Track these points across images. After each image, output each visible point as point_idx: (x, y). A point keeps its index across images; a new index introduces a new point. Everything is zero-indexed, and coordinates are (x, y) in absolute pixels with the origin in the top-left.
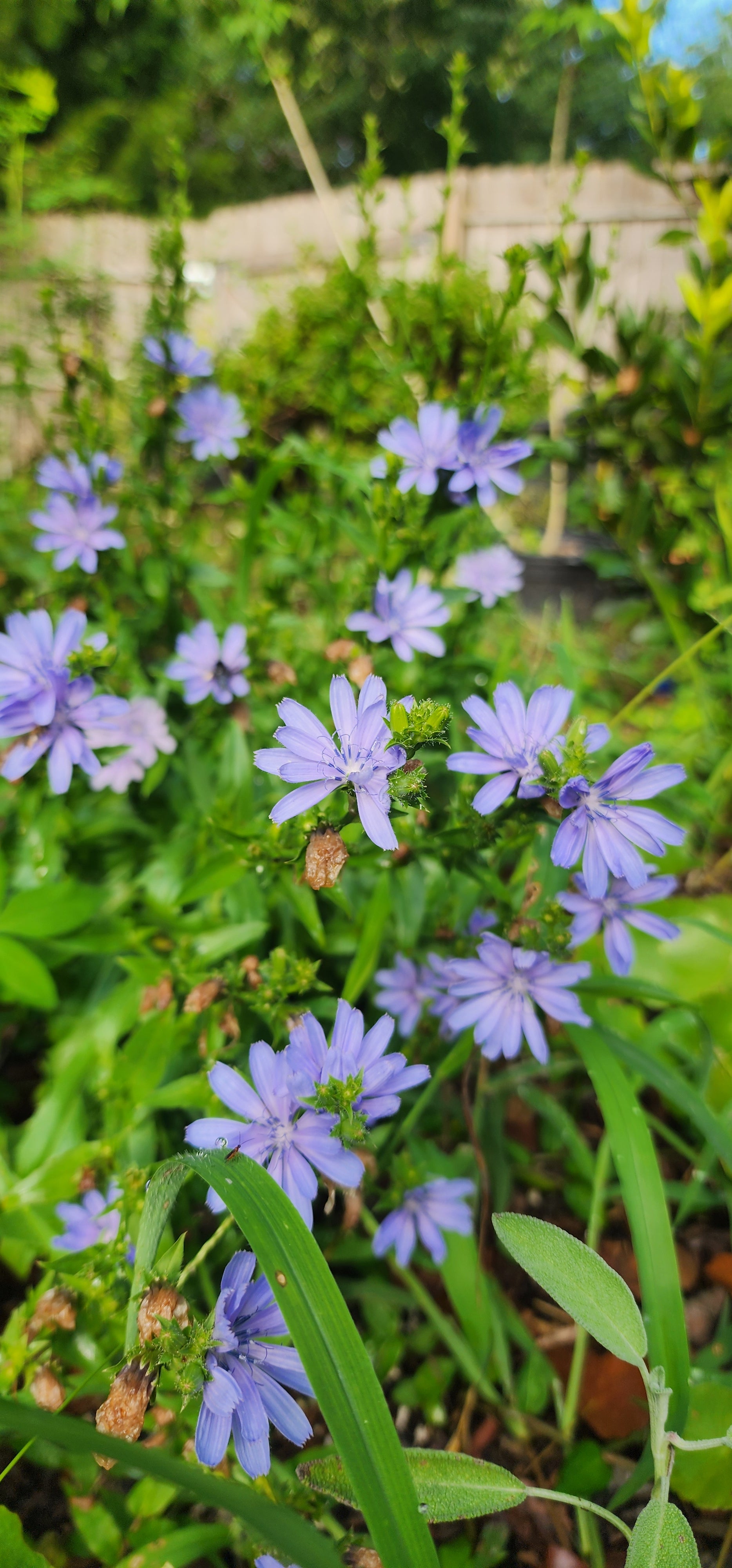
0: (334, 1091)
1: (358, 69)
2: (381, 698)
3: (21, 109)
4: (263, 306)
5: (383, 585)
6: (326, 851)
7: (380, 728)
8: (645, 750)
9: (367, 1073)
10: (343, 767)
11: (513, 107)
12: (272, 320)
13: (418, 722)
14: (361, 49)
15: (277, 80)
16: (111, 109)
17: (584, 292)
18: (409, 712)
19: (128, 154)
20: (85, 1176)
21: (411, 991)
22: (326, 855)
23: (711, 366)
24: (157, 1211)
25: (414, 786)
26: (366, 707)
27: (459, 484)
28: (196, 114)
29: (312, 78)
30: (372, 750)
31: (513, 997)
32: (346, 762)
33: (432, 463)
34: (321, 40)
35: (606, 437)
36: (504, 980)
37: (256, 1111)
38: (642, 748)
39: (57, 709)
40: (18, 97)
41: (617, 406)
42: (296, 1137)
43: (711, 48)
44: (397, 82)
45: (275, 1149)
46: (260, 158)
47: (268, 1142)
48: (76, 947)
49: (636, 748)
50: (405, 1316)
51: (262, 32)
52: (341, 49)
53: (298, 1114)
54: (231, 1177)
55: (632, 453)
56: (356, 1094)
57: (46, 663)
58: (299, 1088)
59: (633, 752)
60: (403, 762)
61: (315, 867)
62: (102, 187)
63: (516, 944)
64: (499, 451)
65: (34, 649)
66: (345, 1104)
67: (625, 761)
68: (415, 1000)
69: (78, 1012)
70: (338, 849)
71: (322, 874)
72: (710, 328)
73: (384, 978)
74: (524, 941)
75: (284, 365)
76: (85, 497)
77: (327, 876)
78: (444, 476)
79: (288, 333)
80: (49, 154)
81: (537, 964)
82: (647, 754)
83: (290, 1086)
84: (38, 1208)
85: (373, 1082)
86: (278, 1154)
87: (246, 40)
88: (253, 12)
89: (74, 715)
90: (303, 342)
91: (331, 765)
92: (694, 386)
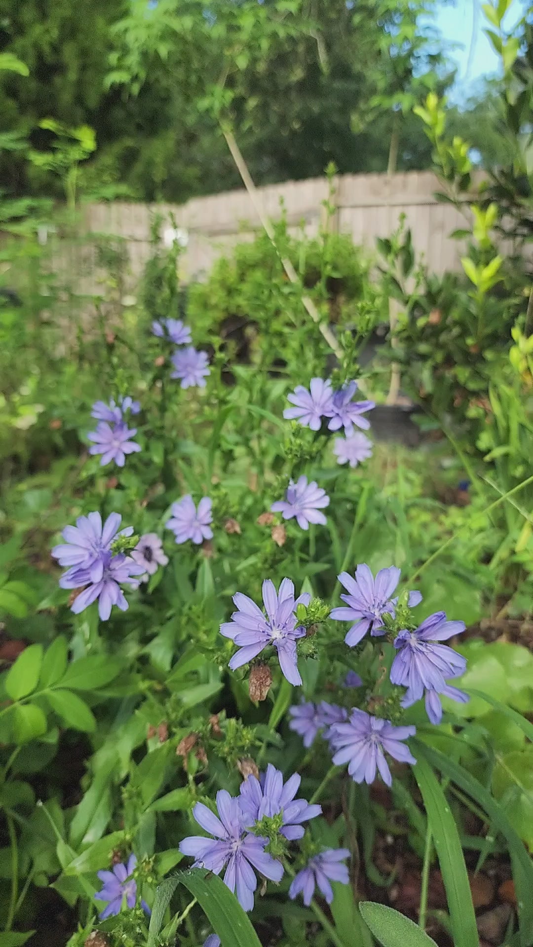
0: (266, 825)
1: (274, 119)
2: (292, 596)
3: (75, 148)
4: (217, 255)
5: (292, 486)
6: (261, 678)
7: (290, 614)
8: (442, 615)
9: (285, 811)
10: (270, 632)
11: (365, 137)
12: (224, 264)
13: (312, 614)
14: (275, 107)
15: (226, 132)
16: (129, 142)
17: (408, 265)
18: (307, 607)
19: (138, 168)
20: (115, 854)
21: (311, 719)
22: (261, 681)
23: (484, 309)
24: (163, 902)
25: (310, 651)
26: (282, 601)
27: (334, 425)
28: (178, 143)
29: (247, 125)
30: (287, 623)
31: (371, 746)
32: (271, 628)
33: (318, 412)
34: (252, 103)
35: (423, 348)
36: (366, 735)
37: (220, 832)
38: (439, 615)
39: (104, 571)
40: (74, 141)
41: (428, 331)
42: (244, 849)
43: (481, 100)
44: (296, 126)
45: (231, 855)
46: (215, 166)
47: (227, 851)
48: (108, 694)
49: (436, 614)
50: (309, 924)
51: (217, 106)
52: (264, 107)
53: (244, 835)
54: (207, 891)
55: (439, 357)
56: (279, 826)
57: (98, 545)
58: (246, 822)
59: (435, 616)
60: (304, 635)
61: (254, 688)
62: (123, 189)
63: (371, 714)
64: (357, 406)
65: (91, 535)
66: (272, 832)
67: (431, 621)
68: (314, 725)
69: (107, 732)
70: (268, 677)
71: (258, 693)
72: (483, 288)
73: (294, 711)
74: (376, 713)
75: (231, 292)
76: (119, 423)
77: (261, 694)
78: (325, 420)
79: (233, 273)
80: (91, 169)
81: (385, 726)
82: (443, 618)
83: (240, 821)
84: (86, 875)
85: (289, 816)
86: (234, 857)
87: (208, 111)
88: (212, 95)
89: (114, 573)
90: (242, 278)
91: (263, 632)
92: (475, 318)
